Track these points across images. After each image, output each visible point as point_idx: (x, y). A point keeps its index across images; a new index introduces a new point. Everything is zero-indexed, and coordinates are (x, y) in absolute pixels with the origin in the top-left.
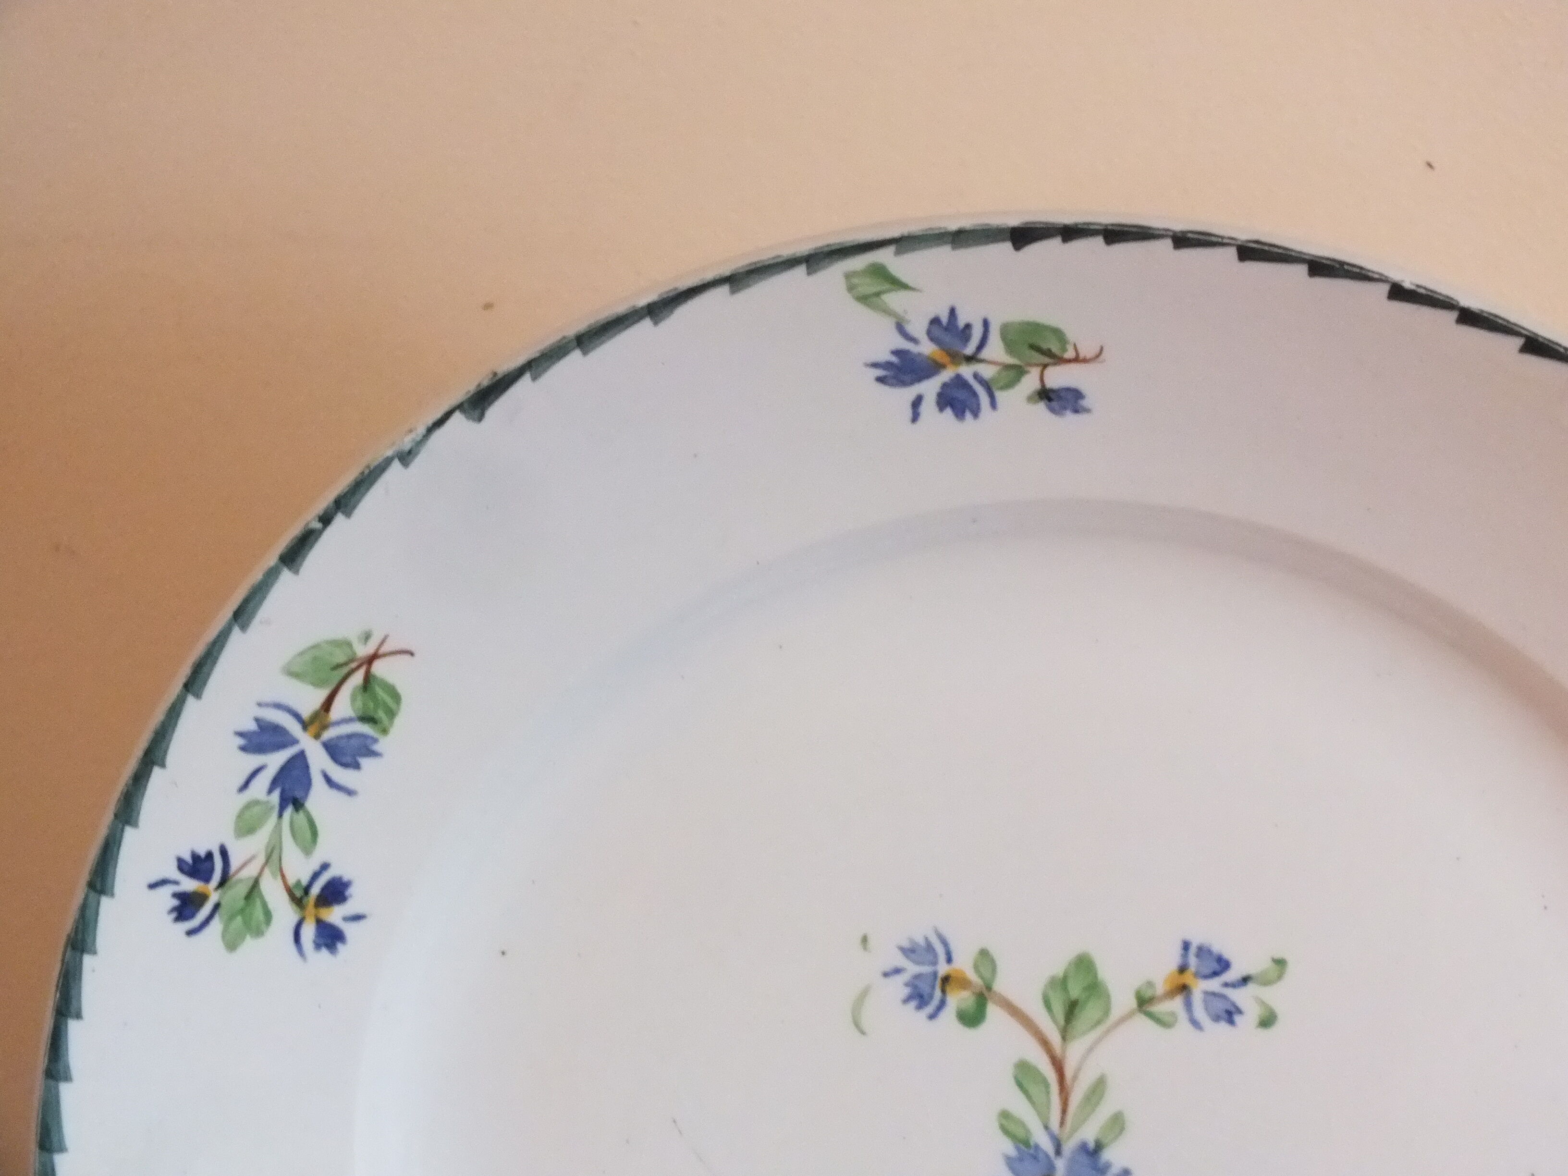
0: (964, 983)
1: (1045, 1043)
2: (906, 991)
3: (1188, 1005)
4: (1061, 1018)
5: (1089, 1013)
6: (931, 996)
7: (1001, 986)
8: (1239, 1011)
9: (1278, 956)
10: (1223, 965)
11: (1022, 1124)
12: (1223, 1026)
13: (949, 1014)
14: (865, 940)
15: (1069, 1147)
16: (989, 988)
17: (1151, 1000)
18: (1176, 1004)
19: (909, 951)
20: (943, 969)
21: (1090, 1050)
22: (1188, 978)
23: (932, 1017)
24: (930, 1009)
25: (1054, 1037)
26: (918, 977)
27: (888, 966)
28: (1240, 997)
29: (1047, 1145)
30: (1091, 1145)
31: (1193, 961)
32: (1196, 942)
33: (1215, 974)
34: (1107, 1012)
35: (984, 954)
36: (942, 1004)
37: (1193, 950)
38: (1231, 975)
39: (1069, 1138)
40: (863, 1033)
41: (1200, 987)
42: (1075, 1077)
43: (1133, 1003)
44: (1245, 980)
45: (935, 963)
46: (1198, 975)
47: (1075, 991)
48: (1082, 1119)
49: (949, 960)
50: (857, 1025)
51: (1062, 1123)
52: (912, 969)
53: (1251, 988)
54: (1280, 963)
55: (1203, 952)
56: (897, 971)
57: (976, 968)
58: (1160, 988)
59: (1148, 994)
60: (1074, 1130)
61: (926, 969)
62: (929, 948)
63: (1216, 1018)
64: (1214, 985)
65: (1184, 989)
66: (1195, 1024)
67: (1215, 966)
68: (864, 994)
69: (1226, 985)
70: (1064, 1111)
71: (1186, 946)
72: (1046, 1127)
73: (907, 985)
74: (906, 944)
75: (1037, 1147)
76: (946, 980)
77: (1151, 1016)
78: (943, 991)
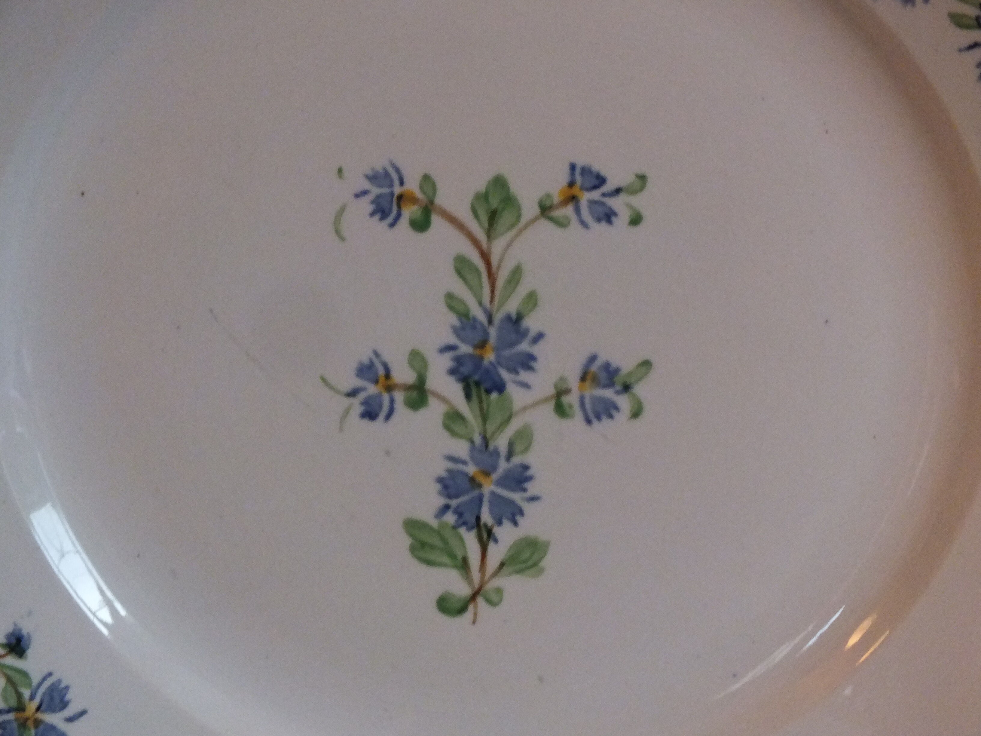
0: (413, 200)
1: (475, 242)
2: (371, 208)
3: (578, 210)
4: (486, 224)
5: (506, 218)
6: (391, 210)
7: (440, 200)
8: (615, 214)
9: (640, 173)
10: (600, 181)
11: (462, 302)
12: (603, 226)
13: (404, 222)
14: (340, 171)
15: (498, 317)
16: (432, 202)
17: (551, 208)
18: (569, 210)
19: (373, 178)
20: (397, 190)
21: (509, 245)
22: (576, 190)
23: (392, 225)
24: (390, 219)
25: (481, 236)
26: (379, 196)
27: (359, 190)
28: (615, 203)
29: (482, 317)
30: (514, 316)
31: (579, 179)
32: (580, 162)
33: (595, 187)
34: (519, 217)
35: (426, 178)
36: (399, 216)
37: (578, 171)
38: (607, 188)
39: (498, 310)
40: (342, 239)
41: (585, 197)
42: (499, 266)
43: (536, 210)
44: (618, 191)
45: (391, 185)
46: (583, 188)
47: (495, 203)
48: (506, 297)
49: (402, 183)
50: (338, 233)
51: (492, 300)
52: (376, 191)
53: (622, 198)
54: (642, 178)
55: (586, 171)
56: (365, 193)
57: (421, 187)
58: (556, 199)
59: (548, 203)
60: (502, 304)
61: (385, 190)
62: (387, 174)
63: (599, 220)
64: (595, 195)
65: (573, 199)
66: (584, 224)
67: (594, 182)
68: (342, 210)
69: (604, 195)
70: (493, 291)
71: (573, 167)
72: (480, 304)
73: (372, 202)
74: (370, 173)
75: (475, 319)
76: (400, 197)
77: (552, 219)
78: (399, 207)
